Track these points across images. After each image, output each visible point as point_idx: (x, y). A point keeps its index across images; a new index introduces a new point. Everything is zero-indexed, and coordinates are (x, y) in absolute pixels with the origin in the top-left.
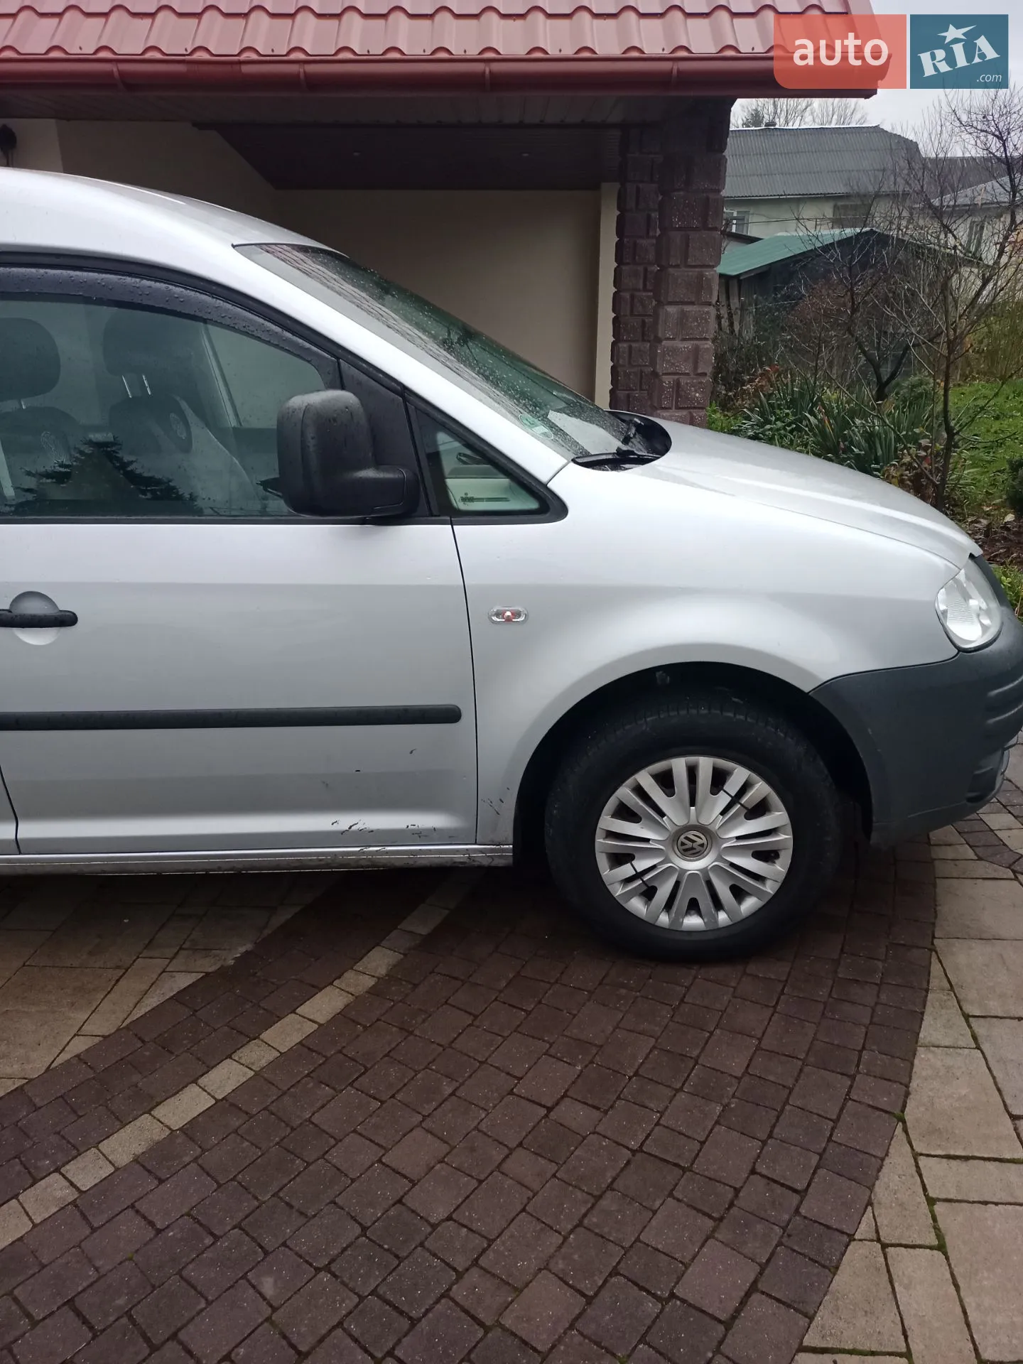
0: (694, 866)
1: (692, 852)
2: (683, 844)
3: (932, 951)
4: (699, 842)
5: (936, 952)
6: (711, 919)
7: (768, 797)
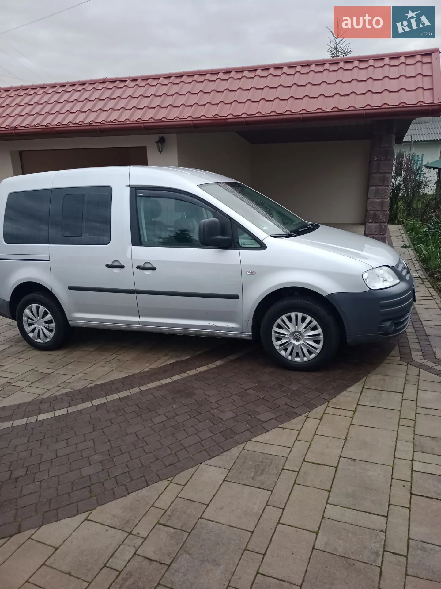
0: (297, 343)
1: (297, 339)
2: (295, 337)
3: (366, 376)
4: (299, 336)
5: (367, 376)
6: (302, 359)
7: (317, 325)
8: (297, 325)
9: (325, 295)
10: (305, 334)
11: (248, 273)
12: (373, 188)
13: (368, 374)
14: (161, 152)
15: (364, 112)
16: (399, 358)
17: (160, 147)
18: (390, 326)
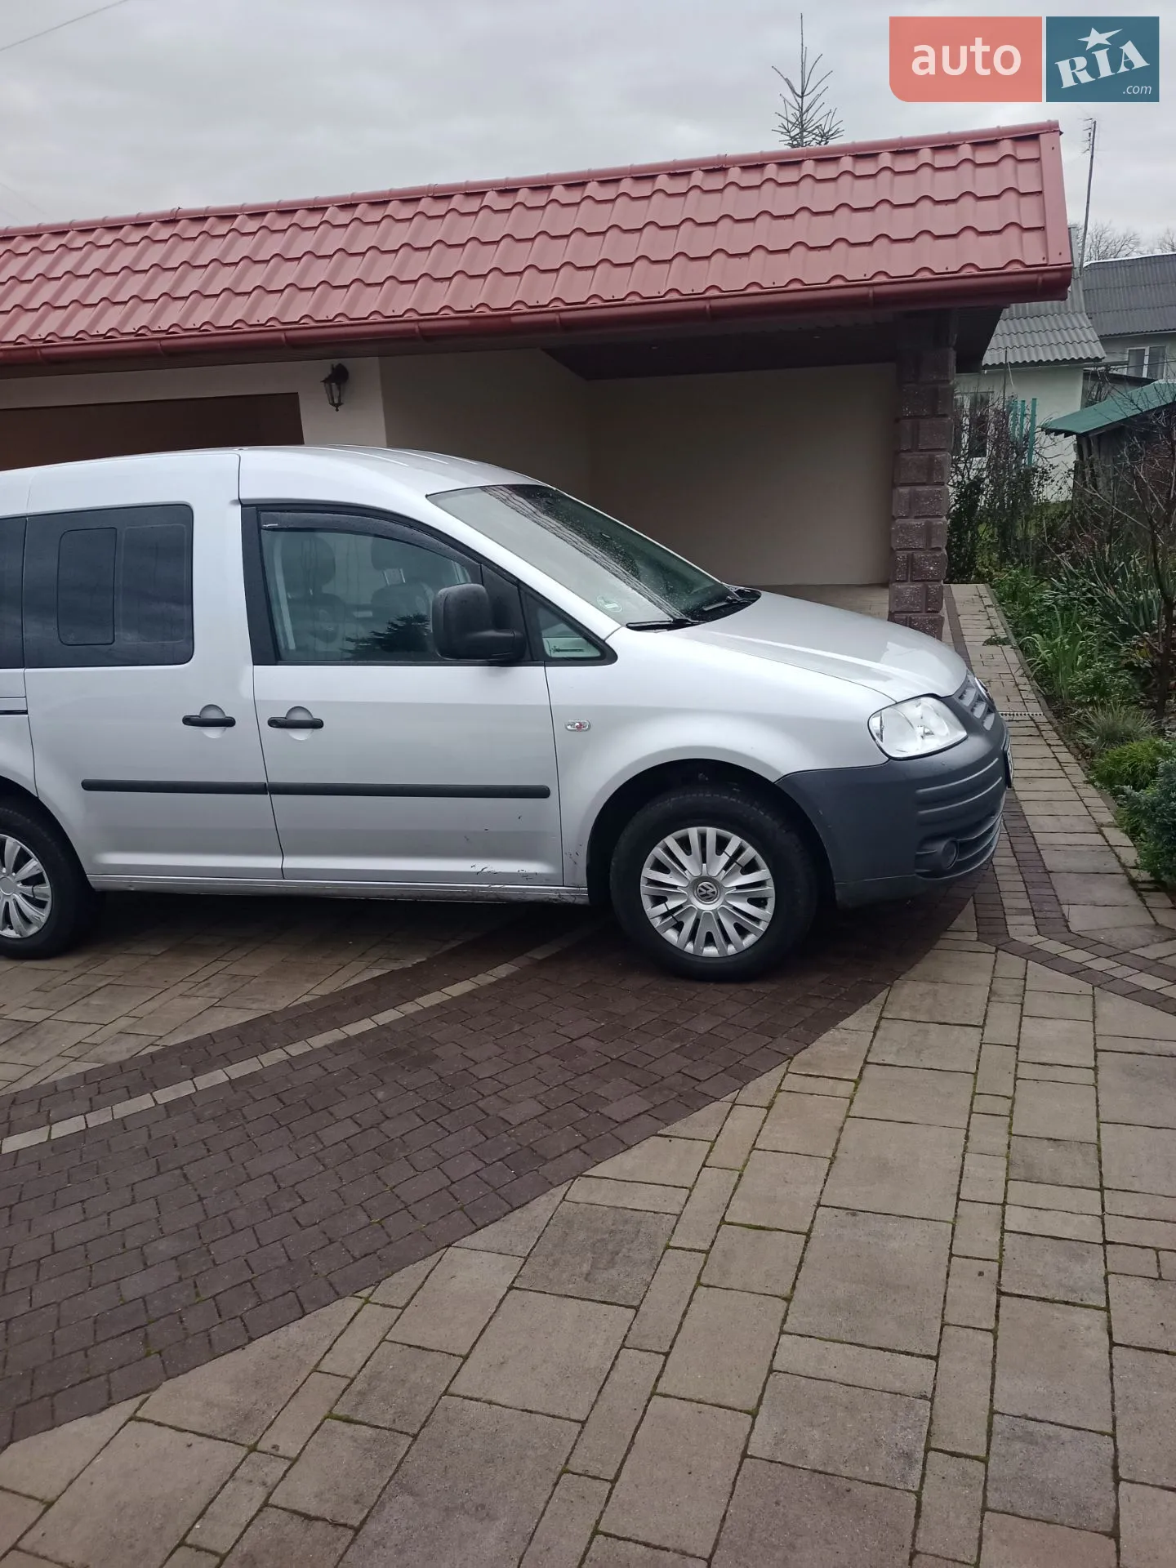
0: (707, 908)
1: (706, 897)
2: (700, 891)
3: (888, 985)
4: (711, 890)
5: (891, 986)
6: (722, 950)
7: (756, 859)
8: (704, 861)
9: (772, 779)
10: (729, 882)
11: (569, 727)
12: (904, 490)
13: (893, 982)
14: (337, 406)
15: (870, 291)
16: (974, 936)
17: (336, 393)
18: (947, 852)
